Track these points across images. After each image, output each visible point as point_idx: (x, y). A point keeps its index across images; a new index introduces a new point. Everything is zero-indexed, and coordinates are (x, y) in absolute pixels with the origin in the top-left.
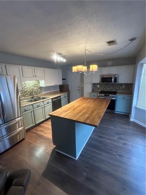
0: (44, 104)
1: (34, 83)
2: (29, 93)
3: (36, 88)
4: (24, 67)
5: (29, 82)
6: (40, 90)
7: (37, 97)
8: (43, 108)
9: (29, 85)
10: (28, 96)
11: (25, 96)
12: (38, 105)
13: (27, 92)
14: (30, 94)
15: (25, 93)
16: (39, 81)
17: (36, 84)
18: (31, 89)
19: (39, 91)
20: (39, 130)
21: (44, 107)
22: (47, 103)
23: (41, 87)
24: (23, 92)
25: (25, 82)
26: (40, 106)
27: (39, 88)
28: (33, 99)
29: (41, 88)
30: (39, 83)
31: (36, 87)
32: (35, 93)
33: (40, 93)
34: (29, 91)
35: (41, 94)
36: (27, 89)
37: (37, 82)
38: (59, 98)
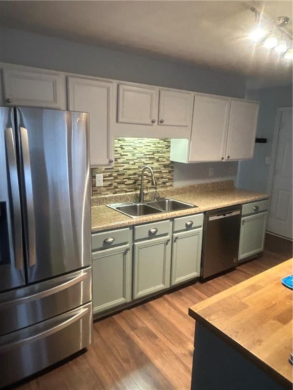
0: (175, 230)
1: (152, 148)
2: (129, 179)
3: (156, 165)
4: (125, 87)
5: (136, 140)
6: (170, 172)
7: (155, 196)
8: (170, 243)
9: (135, 151)
10: (126, 192)
11: (116, 187)
12: (153, 231)
13: (123, 174)
14: (135, 183)
15: (116, 180)
16: (169, 142)
17: (158, 152)
18: (140, 167)
19: (164, 175)
20: (140, 324)
21: (174, 240)
22: (185, 228)
23: (172, 162)
24: (110, 176)
25: (124, 140)
26: (158, 234)
27: (165, 166)
28: (140, 201)
29: (172, 166)
30: (169, 147)
31: (158, 161)
32: (149, 182)
33: (168, 184)
34: (131, 172)
35: (169, 189)
36: (126, 166)
37: (163, 144)
38: (232, 214)
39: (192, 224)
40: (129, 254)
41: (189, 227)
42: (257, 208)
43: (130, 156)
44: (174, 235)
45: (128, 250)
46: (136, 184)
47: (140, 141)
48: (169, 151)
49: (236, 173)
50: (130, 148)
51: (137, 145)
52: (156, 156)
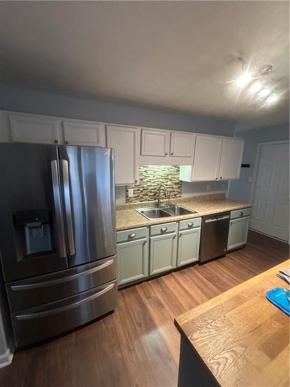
0: (180, 229)
1: (167, 172)
2: (151, 192)
3: (169, 183)
5: (156, 167)
6: (179, 188)
7: (168, 204)
8: (176, 237)
9: (155, 174)
10: (149, 201)
11: (142, 198)
12: (164, 229)
13: (147, 189)
14: (154, 195)
15: (143, 193)
16: (179, 168)
17: (171, 174)
18: (158, 185)
19: (175, 190)
23: (181, 181)
24: (138, 190)
25: (147, 167)
26: (167, 231)
27: (176, 184)
28: (158, 207)
29: (181, 184)
30: (179, 171)
31: (171, 180)
33: (177, 196)
34: (153, 188)
35: (178, 199)
36: (149, 184)
37: (175, 169)
38: (223, 218)
39: (192, 225)
40: (147, 245)
41: (190, 227)
42: (242, 213)
43: (151, 177)
44: (180, 232)
45: (146, 242)
46: (156, 195)
47: (159, 167)
48: (179, 174)
49: (227, 189)
50: (152, 172)
51: (157, 170)
52: (170, 177)
